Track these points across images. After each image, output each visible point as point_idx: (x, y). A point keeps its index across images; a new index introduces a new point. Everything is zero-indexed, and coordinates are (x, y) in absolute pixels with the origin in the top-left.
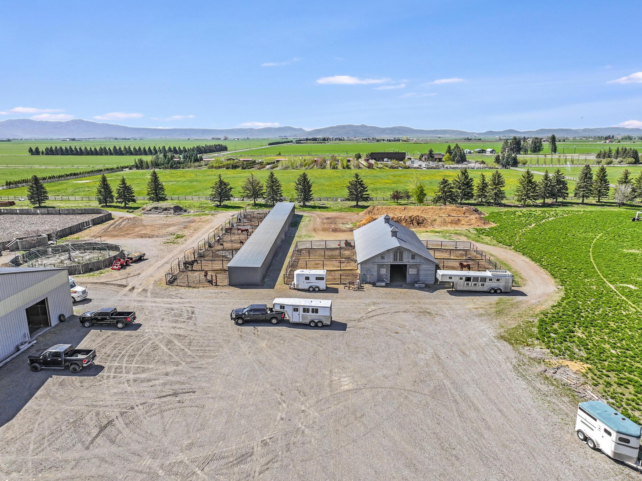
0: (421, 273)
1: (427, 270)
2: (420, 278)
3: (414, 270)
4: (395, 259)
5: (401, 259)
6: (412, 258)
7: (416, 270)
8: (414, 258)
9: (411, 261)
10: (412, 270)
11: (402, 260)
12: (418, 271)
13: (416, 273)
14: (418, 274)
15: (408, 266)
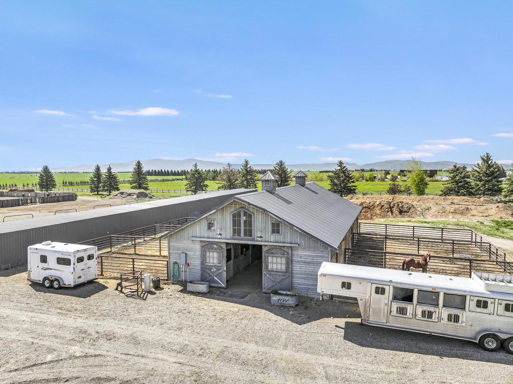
0: (297, 268)
1: (309, 263)
2: (295, 281)
3: (279, 260)
4: (236, 232)
5: (249, 233)
6: (273, 232)
7: (284, 261)
8: (278, 232)
9: (273, 238)
10: (275, 259)
11: (251, 236)
12: (289, 262)
13: (284, 267)
14: (289, 271)
15: (264, 249)
